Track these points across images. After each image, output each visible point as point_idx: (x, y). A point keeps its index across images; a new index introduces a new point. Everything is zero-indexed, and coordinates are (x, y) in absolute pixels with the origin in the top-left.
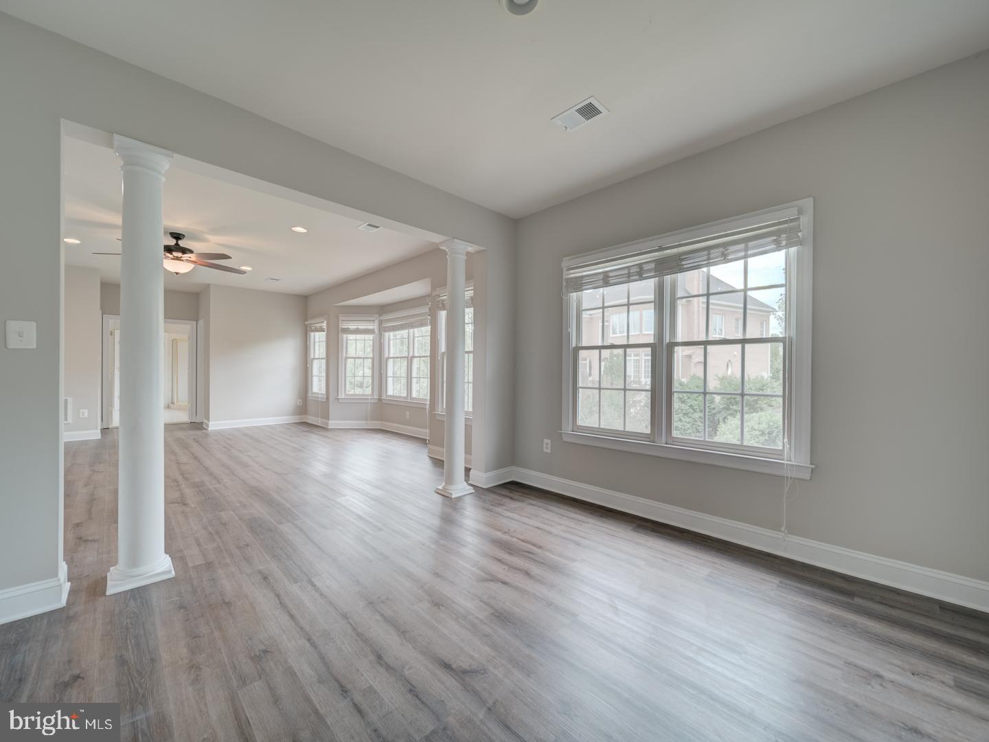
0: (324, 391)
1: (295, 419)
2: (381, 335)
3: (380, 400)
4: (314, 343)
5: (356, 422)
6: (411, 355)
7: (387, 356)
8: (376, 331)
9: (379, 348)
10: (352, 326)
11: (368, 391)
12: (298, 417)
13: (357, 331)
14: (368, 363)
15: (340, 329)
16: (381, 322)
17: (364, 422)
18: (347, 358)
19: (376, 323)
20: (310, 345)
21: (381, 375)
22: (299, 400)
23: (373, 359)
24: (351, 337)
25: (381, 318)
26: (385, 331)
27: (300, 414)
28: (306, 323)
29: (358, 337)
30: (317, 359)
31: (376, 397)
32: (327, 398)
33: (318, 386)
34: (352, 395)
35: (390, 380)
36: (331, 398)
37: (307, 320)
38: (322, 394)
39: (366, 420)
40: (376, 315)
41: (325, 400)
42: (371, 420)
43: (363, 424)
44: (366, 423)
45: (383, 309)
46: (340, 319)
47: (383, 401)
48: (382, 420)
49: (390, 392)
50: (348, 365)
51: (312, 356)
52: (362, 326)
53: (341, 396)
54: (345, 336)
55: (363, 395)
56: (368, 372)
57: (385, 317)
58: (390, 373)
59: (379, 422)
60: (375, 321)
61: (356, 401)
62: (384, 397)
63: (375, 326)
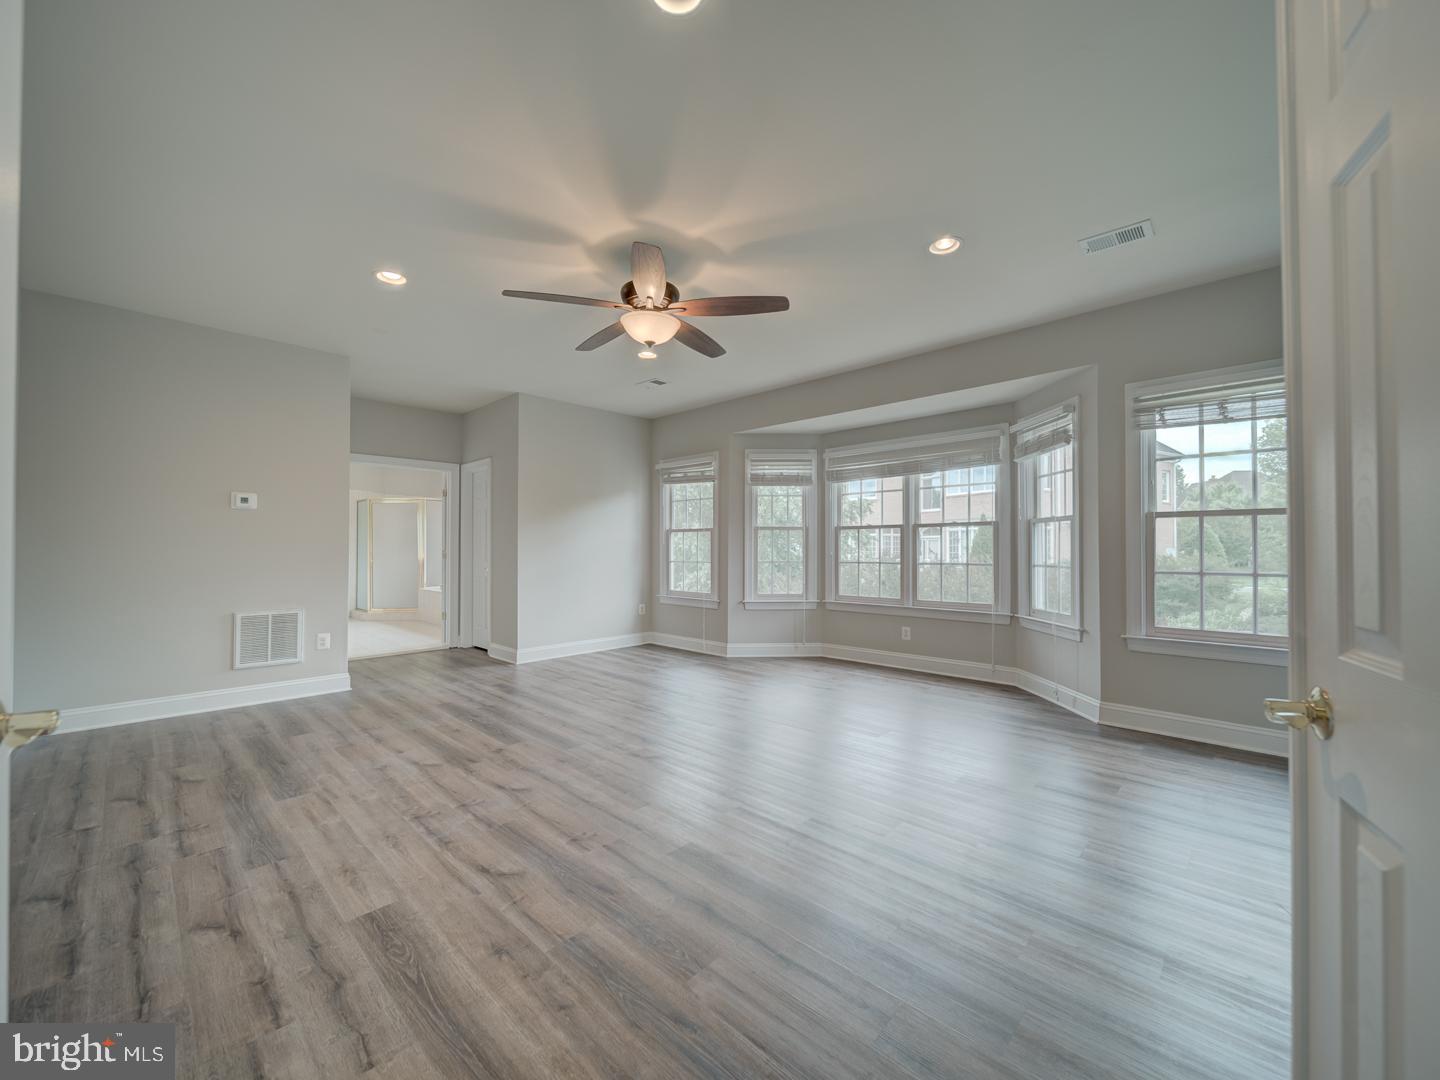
0: (707, 591)
1: (631, 640)
2: (823, 489)
3: (821, 604)
4: (675, 502)
5: (778, 646)
6: (912, 522)
7: (835, 526)
8: (812, 478)
9: (819, 510)
10: (768, 470)
11: (797, 588)
12: (637, 635)
14: (797, 536)
15: (748, 477)
16: (822, 463)
17: (791, 645)
19: (813, 465)
21: (822, 559)
22: (640, 607)
23: (806, 530)
24: (765, 490)
25: (823, 456)
26: (833, 480)
27: (643, 631)
28: (659, 466)
29: (776, 488)
31: (813, 598)
32: (717, 601)
34: (768, 596)
36: (729, 602)
41: (717, 607)
42: (805, 641)
43: (788, 649)
44: (797, 648)
45: (826, 441)
46: (748, 457)
48: (826, 641)
50: (760, 544)
51: (667, 528)
52: (788, 470)
53: (752, 598)
54: (758, 488)
55: (788, 595)
57: (831, 454)
59: (819, 645)
60: (811, 461)
61: (776, 608)
62: (830, 598)
63: (810, 470)
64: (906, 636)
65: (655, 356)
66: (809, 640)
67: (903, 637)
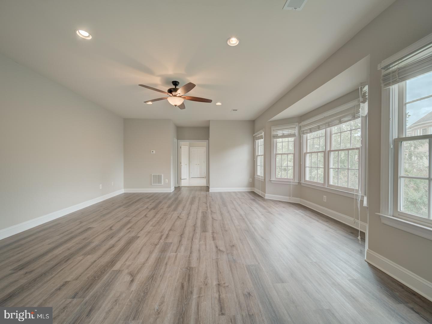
0: (263, 175)
1: (249, 189)
2: (300, 138)
3: (299, 183)
4: (258, 146)
5: (283, 197)
6: (328, 149)
7: (305, 152)
8: (297, 134)
9: (299, 145)
10: (280, 133)
11: (291, 176)
13: (283, 136)
14: (291, 157)
15: (272, 135)
16: (300, 128)
17: (288, 197)
18: (276, 154)
19: (297, 129)
20: (255, 148)
21: (300, 165)
22: (250, 179)
23: (294, 154)
24: (280, 140)
25: (301, 124)
26: (304, 133)
27: (251, 187)
28: (254, 135)
29: (284, 139)
30: (260, 155)
31: (297, 181)
32: (264, 180)
33: (260, 172)
34: (280, 178)
35: (307, 170)
36: (267, 180)
37: (254, 134)
38: (261, 176)
39: (290, 196)
40: (296, 123)
41: (263, 181)
42: (292, 197)
43: (286, 199)
44: (290, 199)
45: (302, 118)
46: (272, 129)
47: (302, 185)
48: (301, 198)
49: (307, 178)
50: (277, 159)
51: (257, 154)
52: (286, 132)
53: (273, 179)
54: (275, 140)
55: (287, 179)
56: (291, 164)
57: (303, 123)
58: (308, 164)
59: (299, 199)
60: (295, 127)
61: (282, 183)
62: (303, 181)
63: (296, 131)
64: (325, 200)
65: (221, 104)
66: (293, 196)
67: (324, 200)
